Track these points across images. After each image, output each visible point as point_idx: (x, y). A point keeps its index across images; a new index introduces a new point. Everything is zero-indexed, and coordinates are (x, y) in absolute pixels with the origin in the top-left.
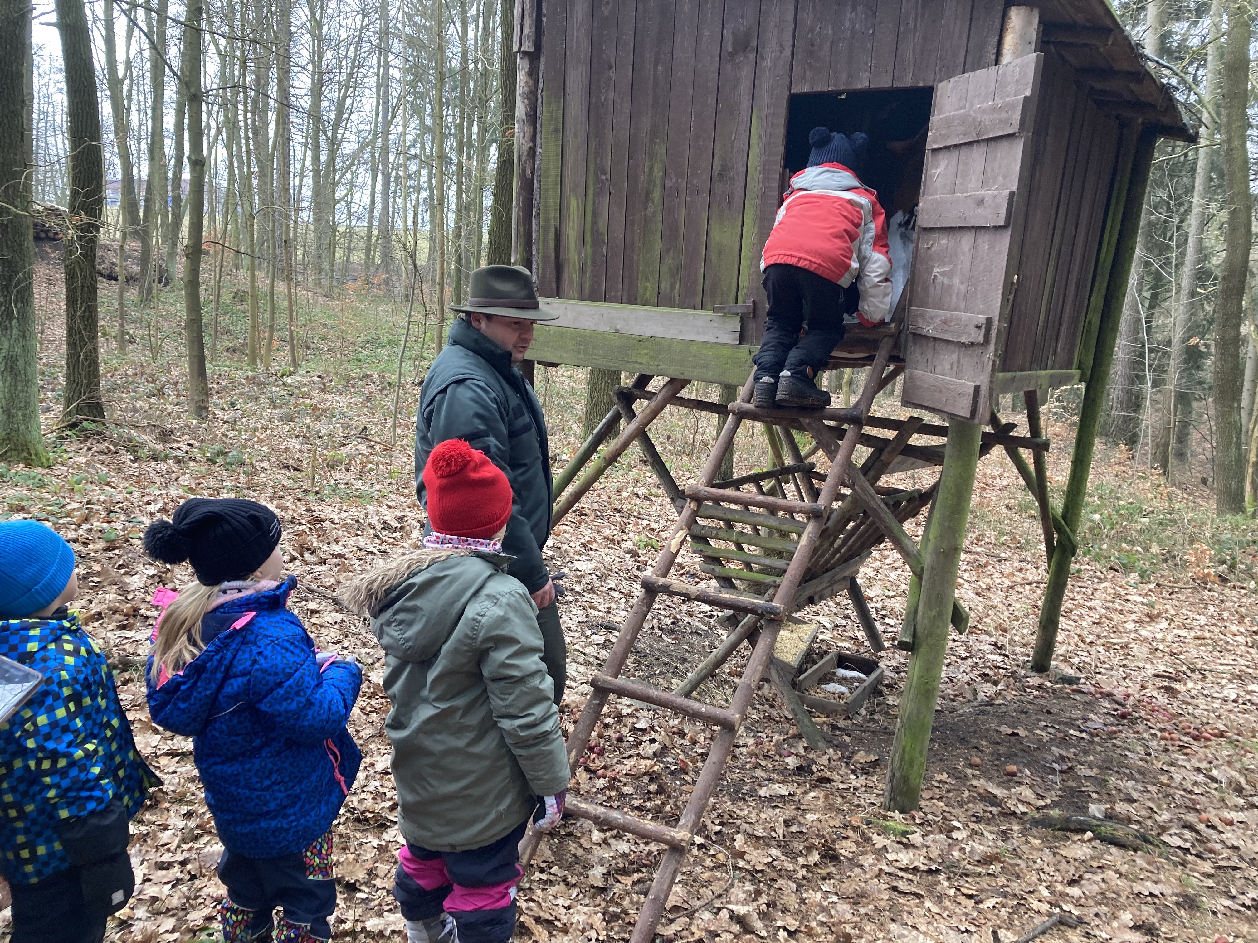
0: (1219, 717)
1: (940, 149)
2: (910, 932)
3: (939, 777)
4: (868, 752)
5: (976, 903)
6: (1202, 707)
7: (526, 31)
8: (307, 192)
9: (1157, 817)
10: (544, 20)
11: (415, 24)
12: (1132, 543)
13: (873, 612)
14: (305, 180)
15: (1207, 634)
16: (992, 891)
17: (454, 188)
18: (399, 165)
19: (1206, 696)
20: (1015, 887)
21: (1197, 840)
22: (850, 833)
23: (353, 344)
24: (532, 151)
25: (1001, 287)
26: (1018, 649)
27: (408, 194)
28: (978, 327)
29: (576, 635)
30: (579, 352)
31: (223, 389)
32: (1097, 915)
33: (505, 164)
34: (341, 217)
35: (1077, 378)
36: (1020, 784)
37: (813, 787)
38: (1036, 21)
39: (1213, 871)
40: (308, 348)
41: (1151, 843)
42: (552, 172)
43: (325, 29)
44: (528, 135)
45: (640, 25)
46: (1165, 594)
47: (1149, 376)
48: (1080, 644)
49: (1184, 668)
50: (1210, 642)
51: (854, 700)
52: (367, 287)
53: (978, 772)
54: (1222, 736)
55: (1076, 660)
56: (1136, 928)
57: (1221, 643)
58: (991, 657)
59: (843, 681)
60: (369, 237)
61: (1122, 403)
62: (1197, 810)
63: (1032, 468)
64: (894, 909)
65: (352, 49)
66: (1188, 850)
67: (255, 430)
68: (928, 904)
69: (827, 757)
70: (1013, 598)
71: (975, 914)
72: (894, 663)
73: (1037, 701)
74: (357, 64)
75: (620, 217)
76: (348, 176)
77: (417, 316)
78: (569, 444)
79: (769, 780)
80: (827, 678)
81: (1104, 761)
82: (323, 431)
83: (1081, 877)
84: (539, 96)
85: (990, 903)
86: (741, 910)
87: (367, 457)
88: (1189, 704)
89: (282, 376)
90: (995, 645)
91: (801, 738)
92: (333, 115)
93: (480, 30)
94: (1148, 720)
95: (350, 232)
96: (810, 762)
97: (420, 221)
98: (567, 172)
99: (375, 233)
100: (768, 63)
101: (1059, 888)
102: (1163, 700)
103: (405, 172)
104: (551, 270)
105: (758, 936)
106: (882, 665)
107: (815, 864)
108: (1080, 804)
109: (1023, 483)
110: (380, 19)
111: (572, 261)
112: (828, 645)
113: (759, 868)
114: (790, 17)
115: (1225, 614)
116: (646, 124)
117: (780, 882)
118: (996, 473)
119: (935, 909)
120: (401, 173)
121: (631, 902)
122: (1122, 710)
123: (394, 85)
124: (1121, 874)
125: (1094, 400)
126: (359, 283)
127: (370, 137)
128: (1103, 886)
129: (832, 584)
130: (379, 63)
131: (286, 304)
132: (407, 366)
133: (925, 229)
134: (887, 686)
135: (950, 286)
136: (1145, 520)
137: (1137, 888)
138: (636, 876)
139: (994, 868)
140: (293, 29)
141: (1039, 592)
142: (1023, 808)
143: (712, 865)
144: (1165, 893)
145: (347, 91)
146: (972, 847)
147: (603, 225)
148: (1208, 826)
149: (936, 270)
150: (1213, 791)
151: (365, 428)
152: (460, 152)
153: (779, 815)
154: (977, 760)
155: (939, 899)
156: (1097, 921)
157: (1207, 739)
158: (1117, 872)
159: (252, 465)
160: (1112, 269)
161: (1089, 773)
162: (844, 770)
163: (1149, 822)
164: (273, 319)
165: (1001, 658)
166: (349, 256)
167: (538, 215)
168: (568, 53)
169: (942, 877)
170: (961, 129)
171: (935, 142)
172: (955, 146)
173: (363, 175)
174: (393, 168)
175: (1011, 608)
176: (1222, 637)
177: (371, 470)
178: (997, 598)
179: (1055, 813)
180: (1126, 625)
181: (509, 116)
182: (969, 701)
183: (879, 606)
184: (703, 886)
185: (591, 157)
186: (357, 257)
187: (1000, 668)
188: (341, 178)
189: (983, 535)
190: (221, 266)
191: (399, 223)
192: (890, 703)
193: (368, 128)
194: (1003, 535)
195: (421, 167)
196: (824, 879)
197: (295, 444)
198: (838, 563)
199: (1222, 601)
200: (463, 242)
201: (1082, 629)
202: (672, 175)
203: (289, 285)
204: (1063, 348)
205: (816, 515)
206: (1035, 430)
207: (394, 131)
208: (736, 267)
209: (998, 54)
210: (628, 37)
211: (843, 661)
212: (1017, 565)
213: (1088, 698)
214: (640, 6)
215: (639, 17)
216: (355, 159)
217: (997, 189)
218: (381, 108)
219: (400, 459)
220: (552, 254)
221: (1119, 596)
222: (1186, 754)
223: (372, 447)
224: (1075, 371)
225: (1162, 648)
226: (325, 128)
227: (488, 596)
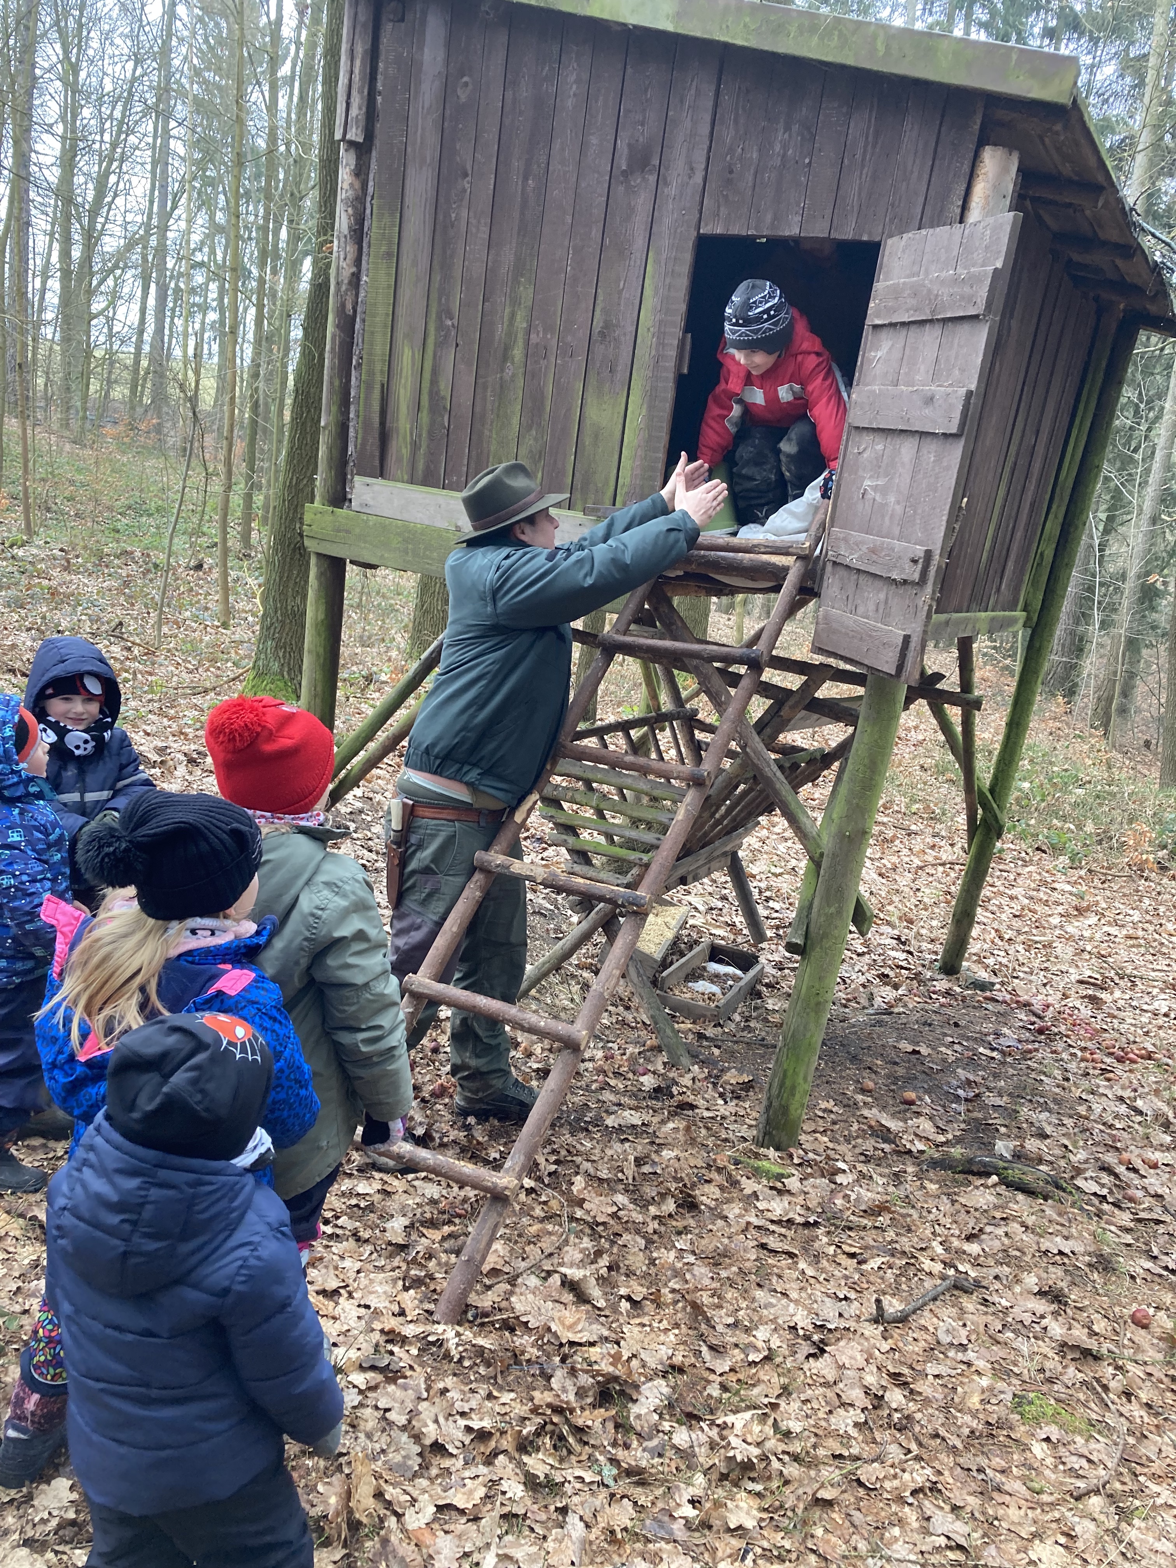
0: (1147, 1034)
1: (885, 325)
2: (779, 1300)
3: (824, 1105)
4: (741, 1071)
5: (859, 1263)
6: (1129, 1021)
7: (354, 112)
8: (53, 299)
9: (1071, 1156)
10: (379, 99)
11: (206, 82)
12: (1064, 818)
13: (755, 893)
14: (50, 283)
15: (1140, 933)
16: (878, 1248)
17: (252, 311)
18: (180, 275)
19: (1135, 1008)
20: (905, 1243)
21: (1115, 1185)
22: (714, 1175)
23: (110, 509)
24: (355, 280)
25: (946, 512)
26: (925, 946)
27: (191, 314)
28: (915, 561)
30: (405, 552)
32: (997, 1277)
33: (320, 289)
34: (98, 333)
35: (1021, 622)
36: (918, 1114)
37: (672, 1115)
38: (1014, 168)
39: (1132, 1225)
40: (48, 510)
41: (1064, 1190)
42: (381, 309)
43: (83, 75)
44: (351, 256)
45: (507, 121)
46: (1096, 882)
47: (1097, 616)
48: (997, 940)
49: (1112, 974)
50: (1142, 942)
51: (727, 1003)
52: (132, 433)
53: (870, 1100)
54: (1150, 1058)
55: (991, 961)
56: (1041, 1293)
57: (1155, 944)
58: (893, 954)
59: (715, 978)
60: (136, 370)
61: (1063, 646)
62: (1117, 1149)
63: (959, 729)
64: (762, 1272)
65: (119, 107)
66: (1104, 1197)
68: (802, 1265)
69: (691, 1075)
70: (922, 881)
71: (856, 1276)
72: (777, 957)
73: (943, 1010)
74: (124, 128)
75: (468, 378)
76: (110, 282)
77: (197, 477)
78: (389, 660)
79: (619, 1105)
80: (695, 975)
81: (1016, 1087)
82: (64, 624)
83: (981, 1230)
84: (368, 205)
85: (874, 1263)
86: (575, 1273)
87: (122, 662)
88: (1115, 1017)
89: (11, 546)
90: (898, 938)
91: (661, 1051)
92: (90, 195)
93: (295, 99)
94: (1068, 1036)
95: (111, 358)
96: (669, 1082)
97: (205, 351)
98: (401, 311)
99: (144, 363)
100: (672, 190)
101: (956, 1243)
102: (1086, 1011)
103: (187, 284)
104: (374, 440)
105: (594, 1306)
106: (762, 960)
107: (670, 1215)
108: (986, 1140)
109: (943, 738)
110: (159, 70)
111: (402, 431)
112: (699, 932)
113: (600, 1219)
114: (705, 130)
115: (1162, 909)
116: (508, 256)
117: (626, 1237)
118: (911, 724)
119: (810, 1272)
120: (182, 285)
121: (439, 1264)
122: (1039, 1024)
123: (176, 164)
124: (1027, 1227)
125: (1039, 648)
126: (121, 428)
127: (141, 232)
128: (1006, 1241)
129: (710, 861)
130: (156, 130)
131: (19, 450)
132: (180, 542)
133: (857, 428)
134: (767, 986)
135: (883, 506)
136: (1080, 791)
137: (1045, 1244)
138: (446, 1229)
139: (883, 1220)
140: (38, 72)
141: (953, 875)
142: (920, 1146)
143: (543, 1214)
144: (1076, 1250)
145: (110, 164)
146: (859, 1194)
147: (444, 387)
148: (1128, 1169)
149: (867, 482)
150: (1136, 1126)
151: (121, 624)
152: (262, 266)
153: (630, 1151)
154: (871, 1085)
155: (817, 1258)
156: (997, 1285)
157: (1133, 1061)
158: (1023, 1225)
160: (1073, 489)
161: (998, 1102)
162: (711, 1093)
163: (1062, 1163)
165: (904, 956)
166: (108, 391)
167: (359, 365)
168: (409, 149)
169: (821, 1231)
170: (912, 302)
171: (878, 316)
172: (903, 324)
173: (131, 283)
174: (172, 277)
175: (919, 894)
176: (1157, 937)
178: (904, 880)
179: (957, 1152)
180: (1050, 919)
181: (326, 227)
182: (864, 1008)
183: (763, 885)
184: (530, 1243)
185: (434, 295)
186: (119, 392)
187: (902, 968)
188: (100, 284)
189: (891, 802)
191: (177, 352)
192: (770, 1007)
193: (139, 219)
194: (915, 802)
195: (209, 280)
196: (679, 1233)
197: (25, 640)
198: (719, 836)
199: (1159, 893)
200: (261, 384)
201: (1000, 923)
202: (540, 329)
203: (24, 423)
204: (1008, 586)
205: (697, 782)
206: (966, 684)
207: (175, 227)
208: (616, 457)
209: (965, 207)
210: (491, 135)
211: (716, 954)
212: (930, 840)
213: (1002, 1008)
214: (509, 94)
215: (506, 109)
216: (120, 260)
217: (951, 385)
218: (157, 193)
219: (165, 668)
220: (376, 420)
221: (1045, 883)
222: (1109, 1080)
223: (129, 649)
224: (1020, 614)
225: (1089, 948)
226: (78, 213)
227: (327, 884)
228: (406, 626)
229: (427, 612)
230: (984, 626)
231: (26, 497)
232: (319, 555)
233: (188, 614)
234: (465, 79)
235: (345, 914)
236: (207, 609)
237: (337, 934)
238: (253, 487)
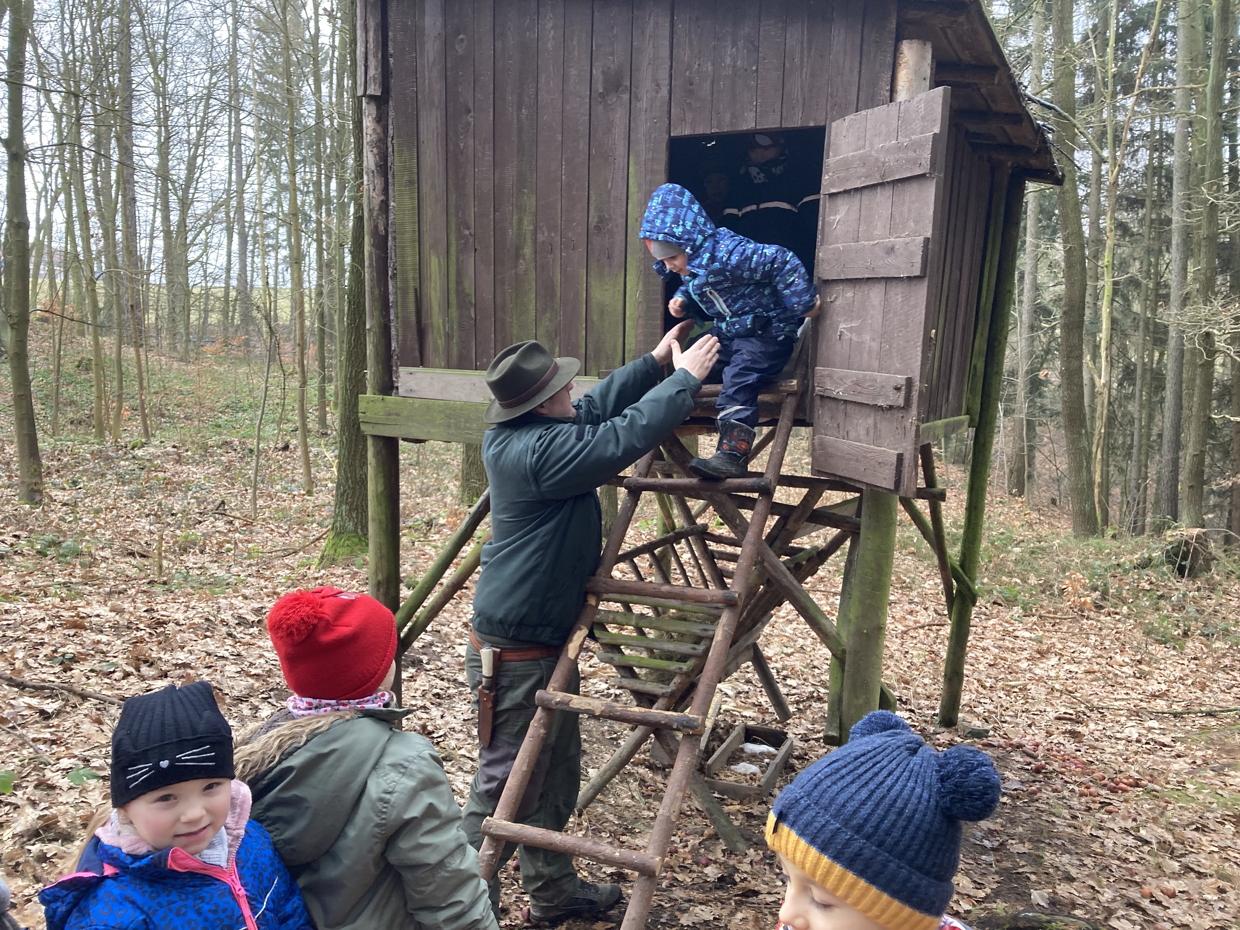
0: (1128, 762)
1: (840, 193)
6: (1109, 750)
7: (372, 72)
8: (158, 254)
9: (1100, 897)
10: (391, 60)
11: (266, 82)
12: (1010, 574)
13: (774, 672)
14: (155, 242)
15: (1096, 667)
17: (314, 245)
18: (256, 224)
19: (1110, 737)
21: (1145, 920)
23: (212, 409)
24: (385, 206)
25: (920, 343)
26: (923, 703)
27: (265, 254)
28: (898, 389)
29: (461, 736)
30: (449, 426)
31: (65, 466)
34: (194, 276)
35: (966, 424)
37: (739, 904)
38: (929, 56)
40: (163, 416)
42: (408, 228)
43: (170, 87)
44: (379, 187)
46: (1048, 626)
48: (981, 689)
49: (1082, 708)
50: (1099, 675)
51: (767, 782)
52: (226, 349)
54: (1137, 785)
55: (980, 710)
57: (1111, 675)
59: (753, 758)
60: (227, 301)
62: (1137, 883)
63: (928, 518)
65: (201, 107)
67: (98, 511)
69: (748, 860)
70: (909, 644)
72: (802, 731)
74: (206, 122)
75: (488, 277)
76: (202, 236)
78: (445, 505)
79: (689, 901)
80: (735, 757)
81: (1033, 832)
82: (177, 507)
84: (390, 144)
87: (225, 535)
88: (1095, 748)
89: (133, 449)
90: (900, 699)
91: (718, 839)
92: (183, 174)
93: (334, 87)
94: (1062, 773)
95: (207, 293)
96: (731, 870)
97: (281, 280)
98: (425, 228)
99: (233, 294)
100: (644, 104)
102: (1070, 746)
103: (262, 230)
104: (413, 336)
106: (790, 735)
108: (1021, 891)
110: (229, 77)
111: (436, 325)
112: (732, 716)
114: (665, 52)
115: (1107, 643)
116: (511, 173)
120: (258, 232)
122: (1035, 764)
123: (248, 144)
125: (984, 445)
126: (218, 345)
127: (224, 196)
129: (738, 658)
130: (230, 121)
131: (136, 371)
132: (271, 429)
134: (798, 758)
135: (861, 344)
136: (1017, 550)
140: (135, 87)
142: (965, 905)
145: (197, 149)
147: (469, 286)
148: (1151, 902)
149: (842, 326)
150: (1148, 857)
151: (223, 503)
152: (318, 208)
157: (1124, 791)
159: (90, 554)
161: (1021, 848)
163: (1094, 905)
164: (121, 388)
165: (907, 715)
166: (206, 319)
167: (394, 275)
168: (420, 97)
170: (862, 170)
171: (833, 186)
172: (856, 190)
173: (219, 236)
174: (250, 227)
175: (908, 656)
176: (1110, 668)
177: (229, 550)
178: (894, 647)
179: (999, 907)
180: (1020, 664)
183: (779, 665)
185: (452, 210)
186: (214, 318)
188: (194, 238)
190: (61, 334)
191: (259, 283)
193: (222, 187)
195: (279, 226)
197: (144, 524)
199: (1101, 629)
200: (325, 300)
201: (980, 673)
202: (544, 229)
203: (137, 352)
204: (954, 395)
205: (730, 604)
206: (930, 480)
207: (250, 190)
208: (621, 327)
209: (893, 90)
210: (487, 78)
211: (750, 735)
212: (907, 607)
213: (999, 752)
214: (499, 44)
215: (497, 57)
216: (209, 218)
217: (908, 235)
218: (234, 167)
219: (261, 535)
220: (413, 319)
221: (1008, 633)
222: (1110, 812)
223: (231, 523)
224: (965, 418)
225: (1057, 686)
226: (175, 189)
227: (394, 766)
228: (456, 476)
229: (472, 464)
230: (940, 432)
231: (143, 409)
232: (374, 437)
233: (278, 487)
234: (461, 36)
235: (414, 794)
236: (294, 481)
237: (407, 816)
238: (324, 380)
